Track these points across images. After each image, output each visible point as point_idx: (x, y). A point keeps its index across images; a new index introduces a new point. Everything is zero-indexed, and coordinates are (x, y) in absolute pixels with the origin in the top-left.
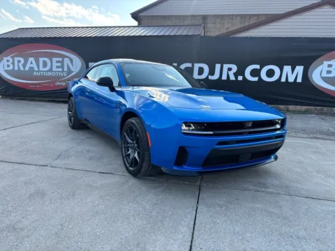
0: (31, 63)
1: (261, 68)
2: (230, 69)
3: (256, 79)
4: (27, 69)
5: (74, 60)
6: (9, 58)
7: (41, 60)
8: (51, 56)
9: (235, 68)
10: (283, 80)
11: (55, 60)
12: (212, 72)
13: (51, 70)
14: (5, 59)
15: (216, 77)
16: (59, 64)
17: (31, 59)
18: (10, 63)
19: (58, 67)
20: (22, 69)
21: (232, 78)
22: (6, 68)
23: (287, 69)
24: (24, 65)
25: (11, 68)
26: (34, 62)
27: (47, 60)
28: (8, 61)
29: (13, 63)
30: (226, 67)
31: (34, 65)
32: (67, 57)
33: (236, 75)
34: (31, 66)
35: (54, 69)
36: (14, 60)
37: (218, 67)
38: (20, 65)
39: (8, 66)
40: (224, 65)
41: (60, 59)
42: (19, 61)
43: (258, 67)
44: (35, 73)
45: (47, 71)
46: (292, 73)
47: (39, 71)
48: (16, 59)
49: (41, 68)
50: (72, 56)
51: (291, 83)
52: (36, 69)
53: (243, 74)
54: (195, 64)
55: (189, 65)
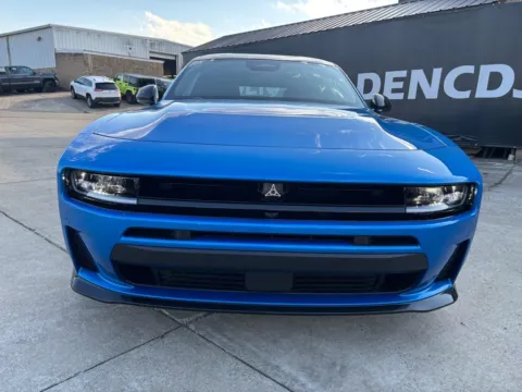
54: (482, 67)
55: (470, 69)
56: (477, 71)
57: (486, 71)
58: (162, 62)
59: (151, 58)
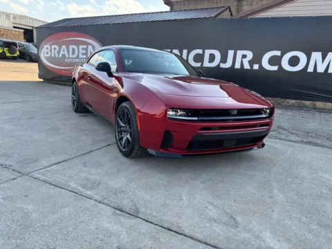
0: (64, 51)
1: (283, 55)
2: (244, 56)
3: (275, 68)
4: (61, 56)
5: (96, 47)
6: (48, 46)
7: (71, 47)
8: (78, 43)
9: (250, 55)
10: (310, 69)
11: (81, 47)
12: (224, 60)
13: (77, 57)
14: (45, 46)
15: (228, 65)
16: (84, 52)
17: (64, 47)
18: (48, 51)
19: (83, 54)
20: (57, 56)
21: (247, 66)
22: (46, 55)
23: (317, 56)
24: (59, 53)
25: (49, 55)
26: (66, 50)
27: (75, 47)
28: (47, 49)
29: (51, 51)
30: (240, 53)
31: (66, 53)
32: (90, 44)
33: (251, 63)
34: (64, 53)
35: (81, 56)
36: (51, 48)
37: (231, 53)
38: (56, 52)
39: (47, 53)
40: (238, 52)
41: (85, 47)
42: (55, 49)
43: (278, 53)
44: (66, 60)
45: (75, 58)
46: (323, 62)
47: (69, 58)
48: (53, 47)
49: (71, 56)
50: (94, 43)
51: (321, 73)
52: (67, 56)
53: (260, 63)
54: (206, 51)
55: (200, 51)
56: (204, 52)
57: (208, 52)
58: (23, 31)
59: (14, 27)
